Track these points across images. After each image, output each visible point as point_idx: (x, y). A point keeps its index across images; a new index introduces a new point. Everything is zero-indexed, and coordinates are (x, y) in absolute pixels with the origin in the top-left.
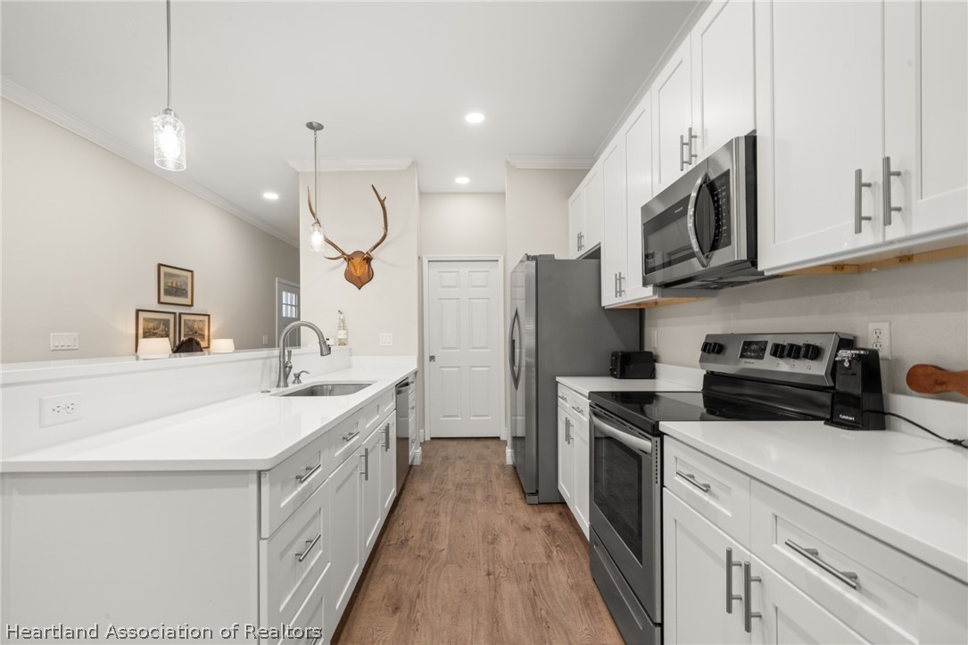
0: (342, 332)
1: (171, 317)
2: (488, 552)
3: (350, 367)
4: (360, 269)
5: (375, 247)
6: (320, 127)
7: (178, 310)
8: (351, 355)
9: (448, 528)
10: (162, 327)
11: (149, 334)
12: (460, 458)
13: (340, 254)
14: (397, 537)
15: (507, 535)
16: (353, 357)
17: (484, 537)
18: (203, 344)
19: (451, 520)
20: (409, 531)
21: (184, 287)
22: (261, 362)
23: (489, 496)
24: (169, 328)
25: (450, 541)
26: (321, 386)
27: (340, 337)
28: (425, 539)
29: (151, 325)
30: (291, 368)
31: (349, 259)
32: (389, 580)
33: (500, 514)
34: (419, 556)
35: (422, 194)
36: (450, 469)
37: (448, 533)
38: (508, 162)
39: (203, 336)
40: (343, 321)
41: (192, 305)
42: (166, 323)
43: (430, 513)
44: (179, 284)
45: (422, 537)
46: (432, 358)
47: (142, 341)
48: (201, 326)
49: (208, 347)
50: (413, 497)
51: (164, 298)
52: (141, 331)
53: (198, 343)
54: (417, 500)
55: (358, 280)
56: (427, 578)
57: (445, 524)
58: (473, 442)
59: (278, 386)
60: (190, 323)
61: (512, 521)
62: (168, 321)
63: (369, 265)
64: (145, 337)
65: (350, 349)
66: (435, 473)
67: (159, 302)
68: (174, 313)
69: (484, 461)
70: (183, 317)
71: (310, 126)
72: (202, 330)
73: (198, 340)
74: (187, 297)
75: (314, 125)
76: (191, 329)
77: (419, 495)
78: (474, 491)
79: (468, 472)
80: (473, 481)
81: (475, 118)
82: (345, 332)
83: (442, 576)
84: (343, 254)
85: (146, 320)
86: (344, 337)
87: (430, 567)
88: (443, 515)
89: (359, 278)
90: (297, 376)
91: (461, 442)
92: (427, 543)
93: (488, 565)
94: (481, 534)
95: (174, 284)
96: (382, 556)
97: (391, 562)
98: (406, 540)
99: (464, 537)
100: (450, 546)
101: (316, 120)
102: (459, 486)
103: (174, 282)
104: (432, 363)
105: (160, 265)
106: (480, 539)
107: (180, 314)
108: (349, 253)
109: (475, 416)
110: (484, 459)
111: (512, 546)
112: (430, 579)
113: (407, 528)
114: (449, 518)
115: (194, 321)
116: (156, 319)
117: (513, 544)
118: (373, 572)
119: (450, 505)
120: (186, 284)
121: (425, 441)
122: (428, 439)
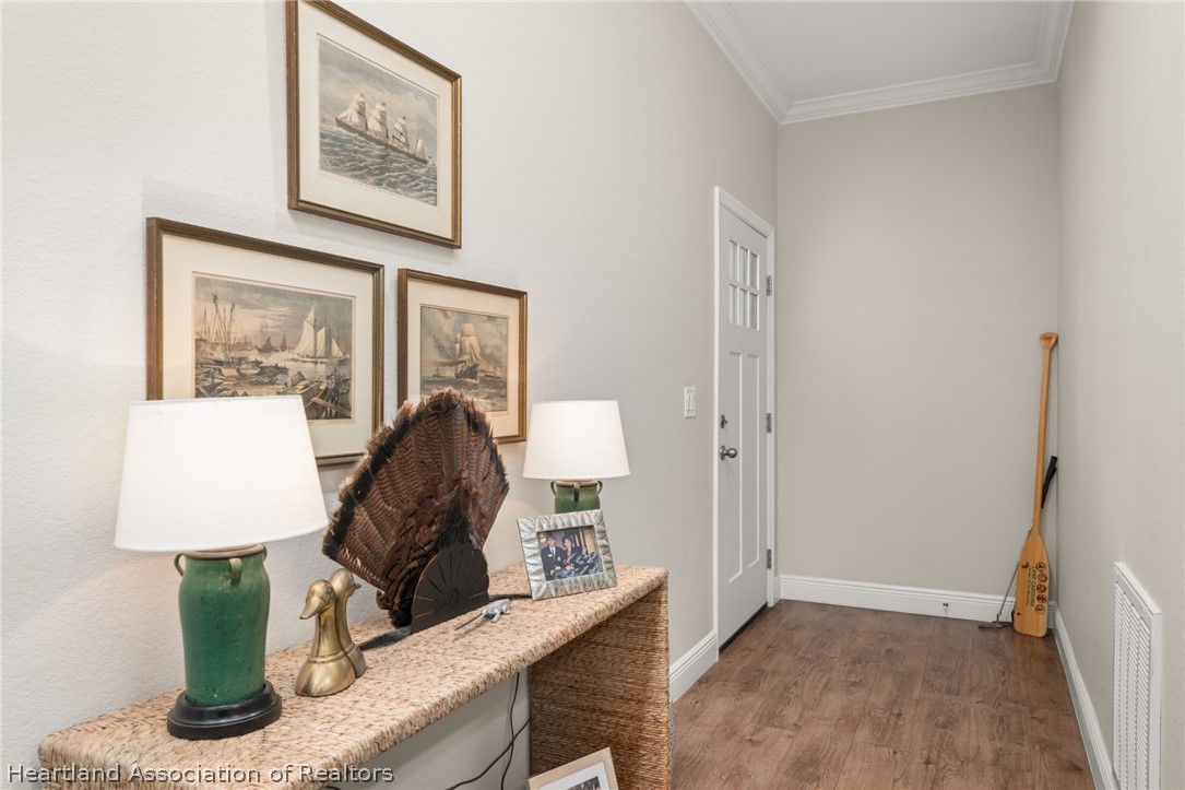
1: (357, 287)
7: (388, 256)
10: (309, 339)
21: (418, 146)
24: (347, 347)
29: (247, 324)
39: (497, 386)
41: (451, 244)
42: (330, 316)
44: (396, 125)
48: (493, 341)
49: (520, 437)
51: (320, 187)
52: (179, 360)
53: (477, 424)
60: (447, 327)
62: (345, 305)
67: (298, 205)
68: (374, 269)
70: (418, 293)
73: (481, 404)
76: (452, 354)
103: (378, 111)
107: (406, 276)
115: (464, 316)
116: (277, 294)
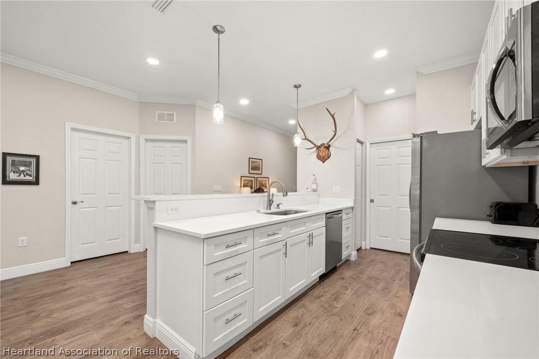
0: (314, 185)
1: (253, 179)
2: (363, 318)
3: (318, 203)
4: (324, 152)
5: (331, 140)
6: (300, 86)
7: (256, 176)
8: (319, 197)
9: (348, 297)
10: (250, 183)
11: (245, 186)
12: (382, 262)
13: (314, 146)
14: (318, 293)
15: (383, 313)
16: (320, 198)
17: (367, 309)
18: (265, 190)
19: (352, 294)
20: (325, 292)
22: (259, 198)
23: (386, 288)
24: (253, 183)
25: (344, 304)
26: (290, 211)
27: (313, 188)
28: (331, 299)
29: (246, 182)
30: (273, 201)
31: (318, 148)
32: (301, 311)
33: (387, 301)
34: (323, 306)
35: (366, 106)
36: (371, 267)
37: (346, 300)
38: (418, 72)
40: (315, 179)
41: (261, 174)
42: (252, 181)
43: (343, 287)
44: (257, 165)
45: (330, 298)
46: (372, 201)
47: (242, 188)
48: (265, 182)
50: (339, 276)
51: (251, 172)
52: (242, 185)
53: (263, 190)
54: (340, 278)
55: (322, 158)
56: (320, 318)
57: (348, 295)
58: (398, 255)
59: (267, 209)
60: (261, 181)
61: (392, 307)
63: (329, 150)
64: (244, 187)
65: (319, 194)
66: (360, 268)
67: (249, 173)
68: (255, 177)
69: (397, 268)
70: (258, 179)
71: (296, 87)
72: (266, 184)
73: (263, 188)
74: (260, 170)
75: (297, 85)
77: (343, 276)
78: (378, 283)
79: (381, 272)
80: (381, 277)
81: (381, 54)
82: (316, 185)
83: (328, 320)
84: (315, 145)
85: (244, 180)
86: (316, 188)
87: (325, 313)
88: (350, 290)
89: (323, 157)
90: (278, 205)
91: (389, 253)
92: (331, 301)
93: (358, 325)
94: (365, 307)
95: (255, 166)
96: (305, 300)
97: (308, 304)
98: (322, 296)
99: (354, 305)
100: (342, 307)
101: (297, 83)
102: (370, 278)
103: (255, 165)
104: (372, 204)
105: (249, 158)
106: (363, 310)
108: (319, 145)
109: (400, 239)
110: (399, 266)
111: (382, 321)
112: (321, 319)
113: (326, 291)
114: (352, 293)
115: (263, 180)
116: (248, 180)
117: (383, 320)
118: (296, 305)
119: (357, 287)
120: (260, 166)
121: (366, 249)
122: (368, 247)
